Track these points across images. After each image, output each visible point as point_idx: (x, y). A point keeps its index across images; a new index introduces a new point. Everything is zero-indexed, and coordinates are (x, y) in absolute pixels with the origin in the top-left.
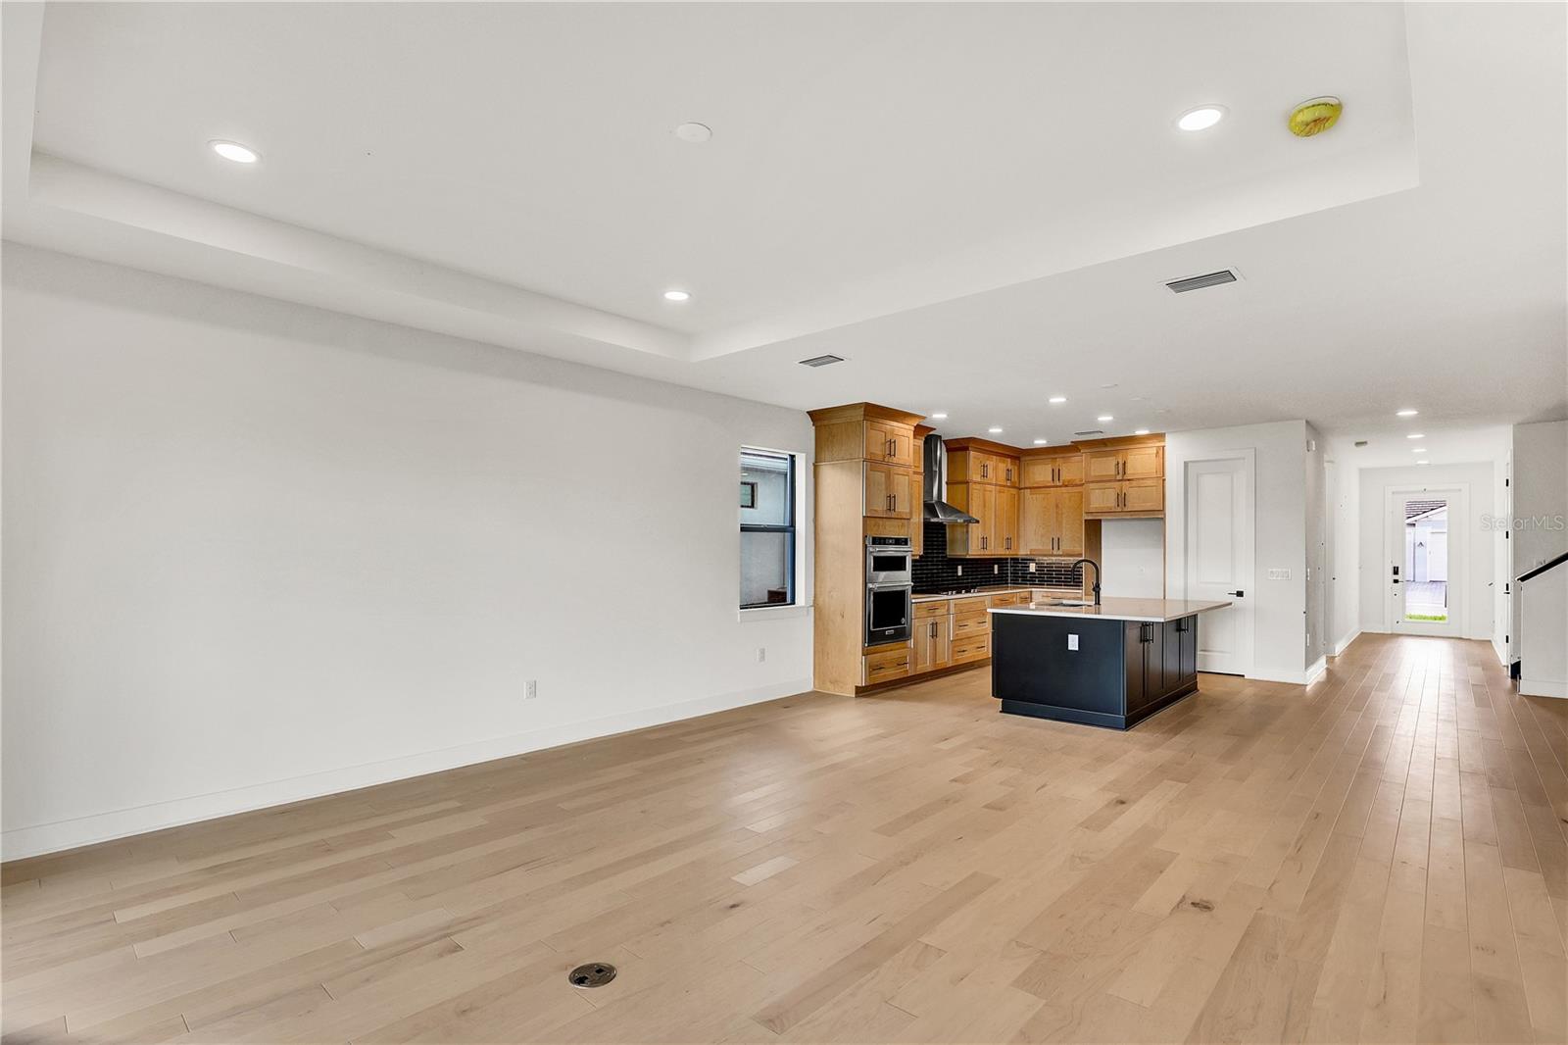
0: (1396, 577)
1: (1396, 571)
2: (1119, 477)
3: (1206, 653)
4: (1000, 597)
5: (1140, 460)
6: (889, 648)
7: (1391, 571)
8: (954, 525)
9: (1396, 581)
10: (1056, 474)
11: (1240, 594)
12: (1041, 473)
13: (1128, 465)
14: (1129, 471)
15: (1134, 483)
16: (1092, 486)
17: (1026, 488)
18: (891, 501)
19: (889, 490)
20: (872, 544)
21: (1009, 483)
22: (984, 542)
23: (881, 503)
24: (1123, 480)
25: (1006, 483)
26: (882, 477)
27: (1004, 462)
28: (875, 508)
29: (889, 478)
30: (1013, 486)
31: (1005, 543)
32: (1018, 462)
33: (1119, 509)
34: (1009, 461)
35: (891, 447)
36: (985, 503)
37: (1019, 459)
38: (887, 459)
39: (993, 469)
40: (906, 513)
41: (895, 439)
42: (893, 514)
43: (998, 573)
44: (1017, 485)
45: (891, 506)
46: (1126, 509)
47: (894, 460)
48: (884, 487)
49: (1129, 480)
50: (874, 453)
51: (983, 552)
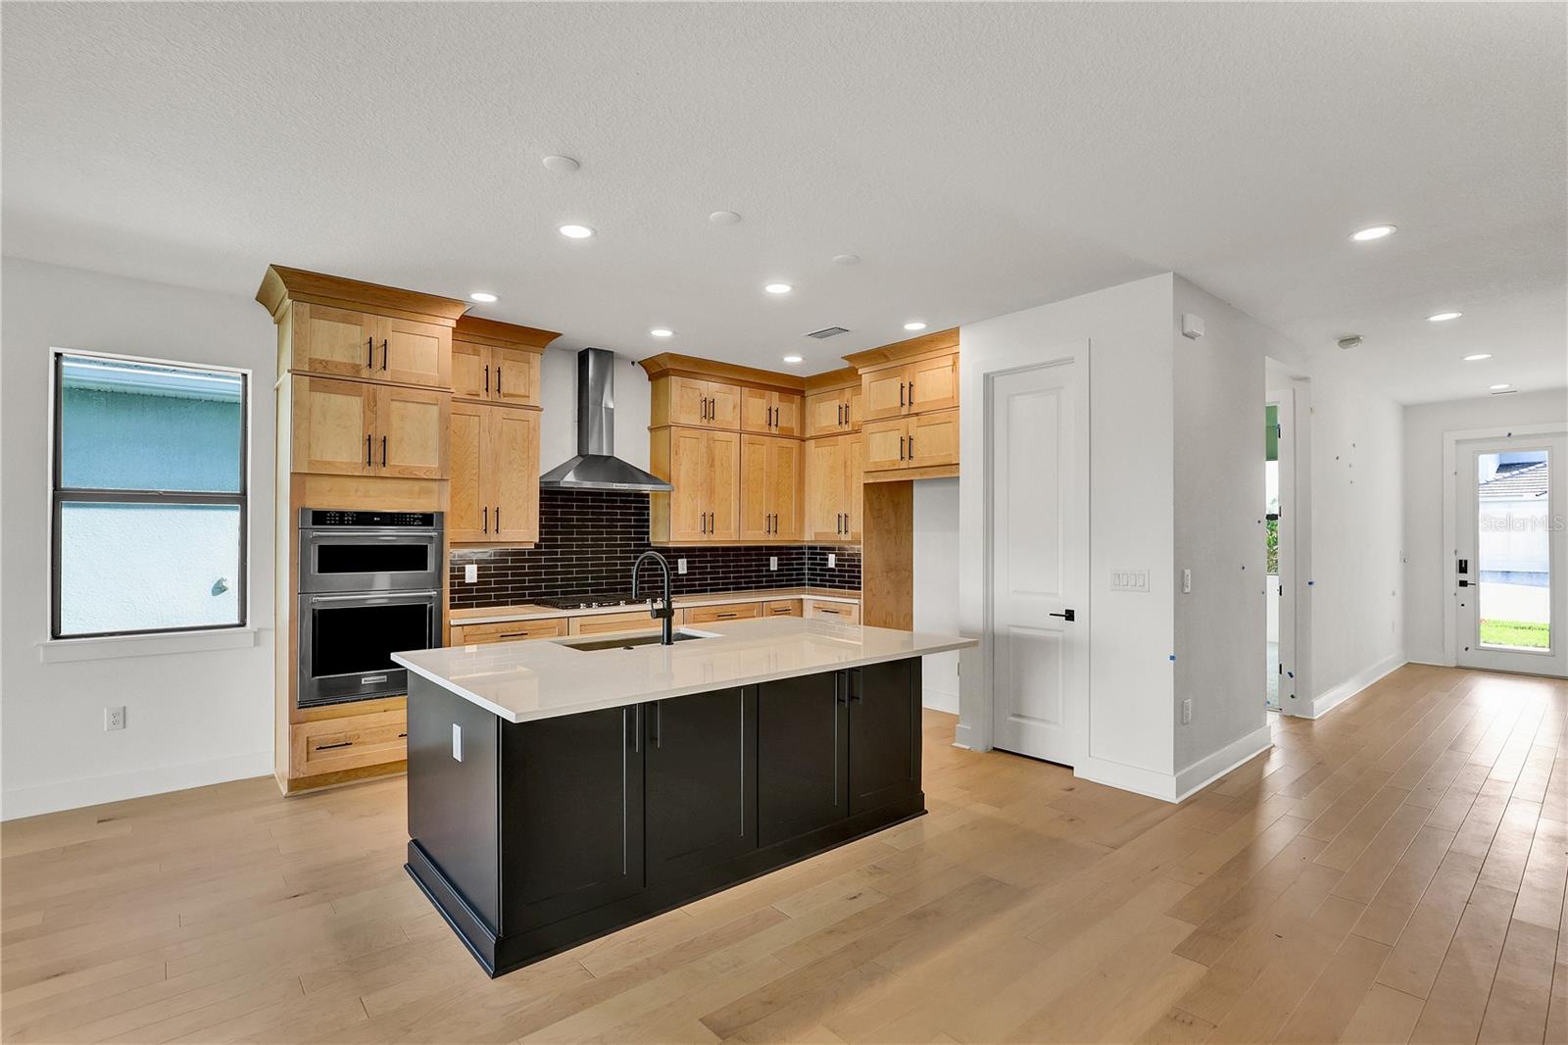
0: (1463, 577)
1: (1463, 567)
2: (905, 411)
3: (1024, 721)
4: (713, 610)
5: (931, 380)
6: (382, 708)
7: (1454, 567)
8: (656, 494)
9: (1463, 584)
10: (844, 413)
11: (1070, 615)
12: (824, 413)
13: (916, 389)
14: (918, 399)
15: (924, 419)
16: (871, 427)
17: (811, 438)
18: (377, 448)
19: (371, 427)
20: (314, 524)
21: (774, 431)
22: (709, 522)
23: (345, 451)
24: (909, 415)
25: (766, 430)
26: (352, 405)
27: (762, 397)
28: (328, 459)
29: (371, 405)
30: (786, 435)
31: (765, 523)
32: (797, 398)
33: (904, 464)
34: (776, 395)
35: (377, 353)
36: (713, 459)
37: (802, 394)
38: (365, 373)
39: (734, 407)
40: (428, 470)
41: (391, 337)
42: (384, 472)
43: (779, 570)
44: (796, 433)
45: (378, 457)
46: (914, 463)
47: (387, 376)
48: (358, 422)
49: (917, 414)
50: (327, 362)
51: (705, 538)
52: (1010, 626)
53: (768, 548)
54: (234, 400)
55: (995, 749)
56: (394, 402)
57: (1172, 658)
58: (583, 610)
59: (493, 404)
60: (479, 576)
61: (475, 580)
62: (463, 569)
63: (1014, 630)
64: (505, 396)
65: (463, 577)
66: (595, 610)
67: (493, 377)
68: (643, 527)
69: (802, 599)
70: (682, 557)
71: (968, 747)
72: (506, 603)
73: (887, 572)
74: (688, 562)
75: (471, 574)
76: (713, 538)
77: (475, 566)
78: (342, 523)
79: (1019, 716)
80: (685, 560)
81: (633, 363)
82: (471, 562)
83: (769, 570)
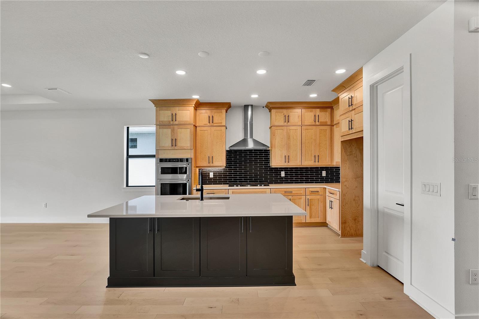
3: (389, 257)
4: (283, 190)
13: (353, 99)
14: (354, 102)
15: (356, 111)
16: (342, 118)
17: (336, 124)
18: (174, 141)
19: (173, 136)
20: (160, 162)
21: (317, 123)
22: (287, 158)
23: (167, 143)
24: (352, 110)
25: (314, 123)
26: (168, 131)
27: (311, 112)
28: (163, 146)
29: (173, 131)
30: (324, 124)
31: (313, 158)
32: (329, 110)
33: (351, 132)
34: (318, 110)
35: (174, 117)
36: (289, 136)
37: (332, 108)
38: (172, 123)
39: (298, 117)
40: (187, 147)
41: (178, 112)
42: (176, 148)
43: (326, 176)
44: (329, 123)
45: (174, 144)
46: (354, 131)
47: (177, 123)
48: (170, 135)
49: (354, 109)
50: (163, 121)
51: (286, 164)
52: (384, 207)
53: (321, 168)
54: (154, 132)
55: (378, 266)
56: (179, 129)
57: (453, 240)
58: (235, 187)
59: (211, 126)
60: (214, 176)
61: (213, 177)
62: (209, 174)
63: (386, 210)
64: (214, 124)
65: (209, 176)
66: (239, 187)
67: (211, 118)
68: (268, 161)
69: (326, 188)
70: (283, 171)
71: (365, 262)
72: (211, 184)
73: (356, 179)
74: (285, 173)
75: (211, 175)
76: (289, 164)
77: (213, 173)
78: (166, 161)
79: (388, 253)
80: (284, 172)
81: (263, 107)
82: (211, 172)
83: (322, 176)
